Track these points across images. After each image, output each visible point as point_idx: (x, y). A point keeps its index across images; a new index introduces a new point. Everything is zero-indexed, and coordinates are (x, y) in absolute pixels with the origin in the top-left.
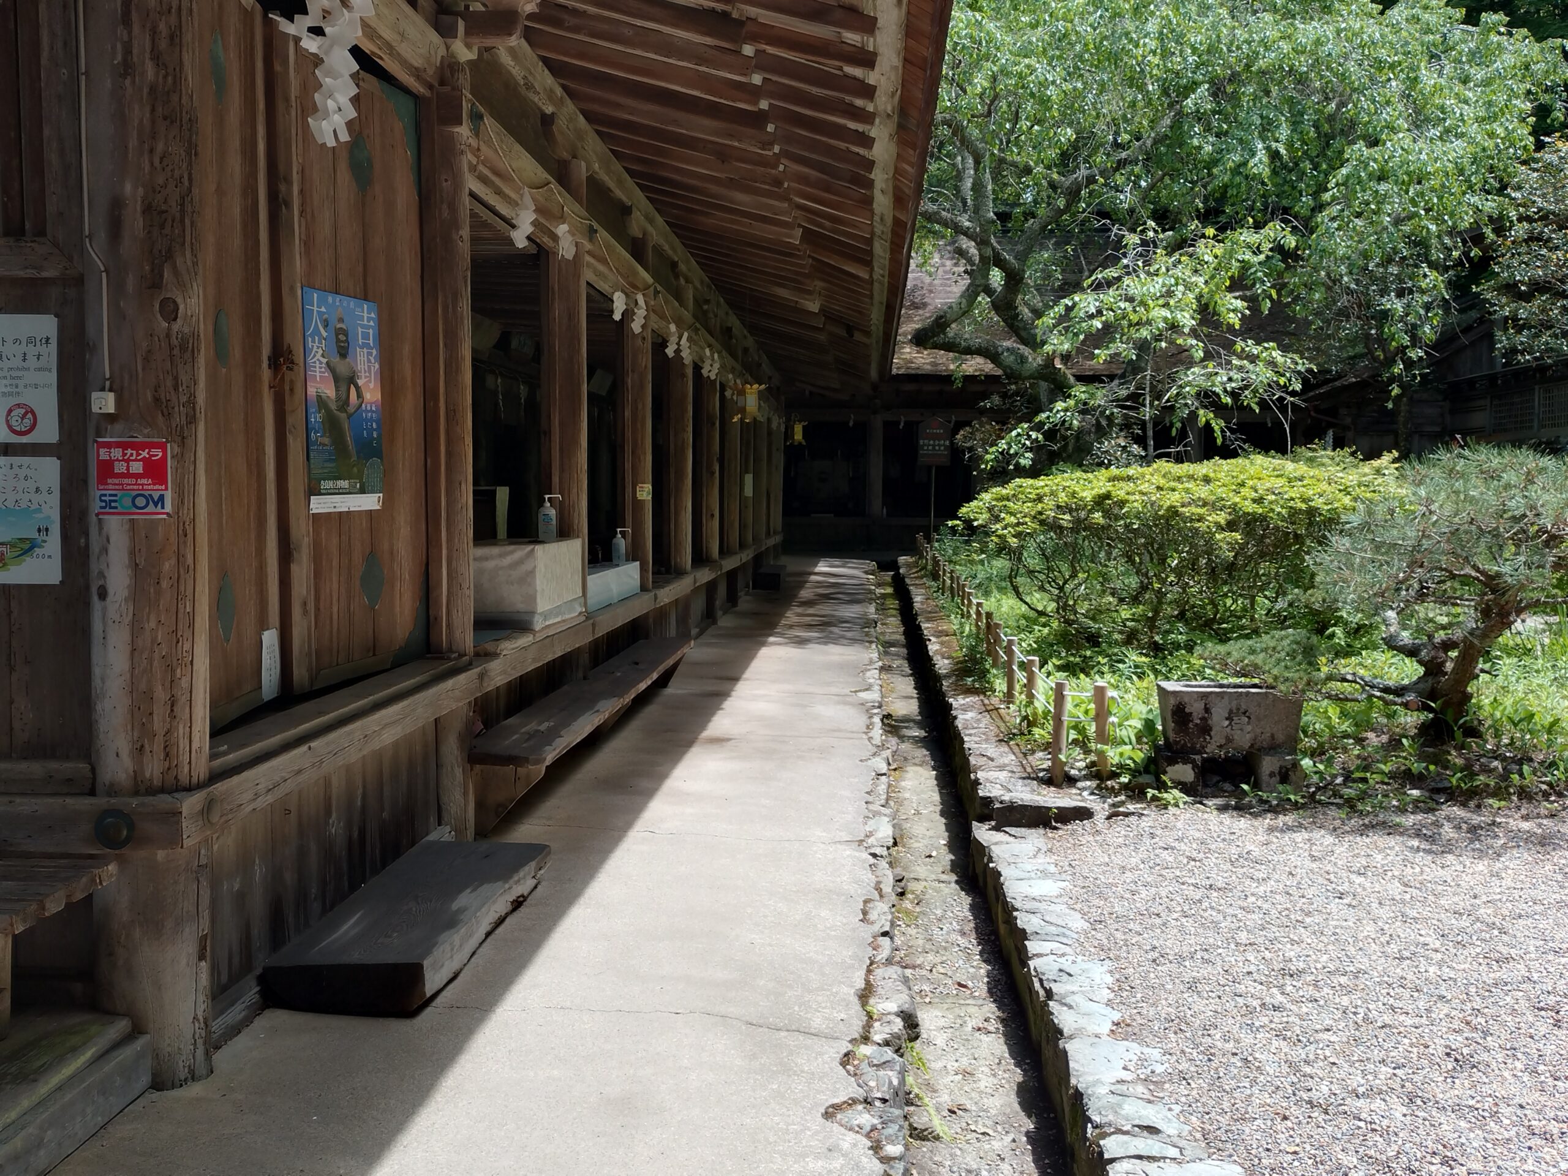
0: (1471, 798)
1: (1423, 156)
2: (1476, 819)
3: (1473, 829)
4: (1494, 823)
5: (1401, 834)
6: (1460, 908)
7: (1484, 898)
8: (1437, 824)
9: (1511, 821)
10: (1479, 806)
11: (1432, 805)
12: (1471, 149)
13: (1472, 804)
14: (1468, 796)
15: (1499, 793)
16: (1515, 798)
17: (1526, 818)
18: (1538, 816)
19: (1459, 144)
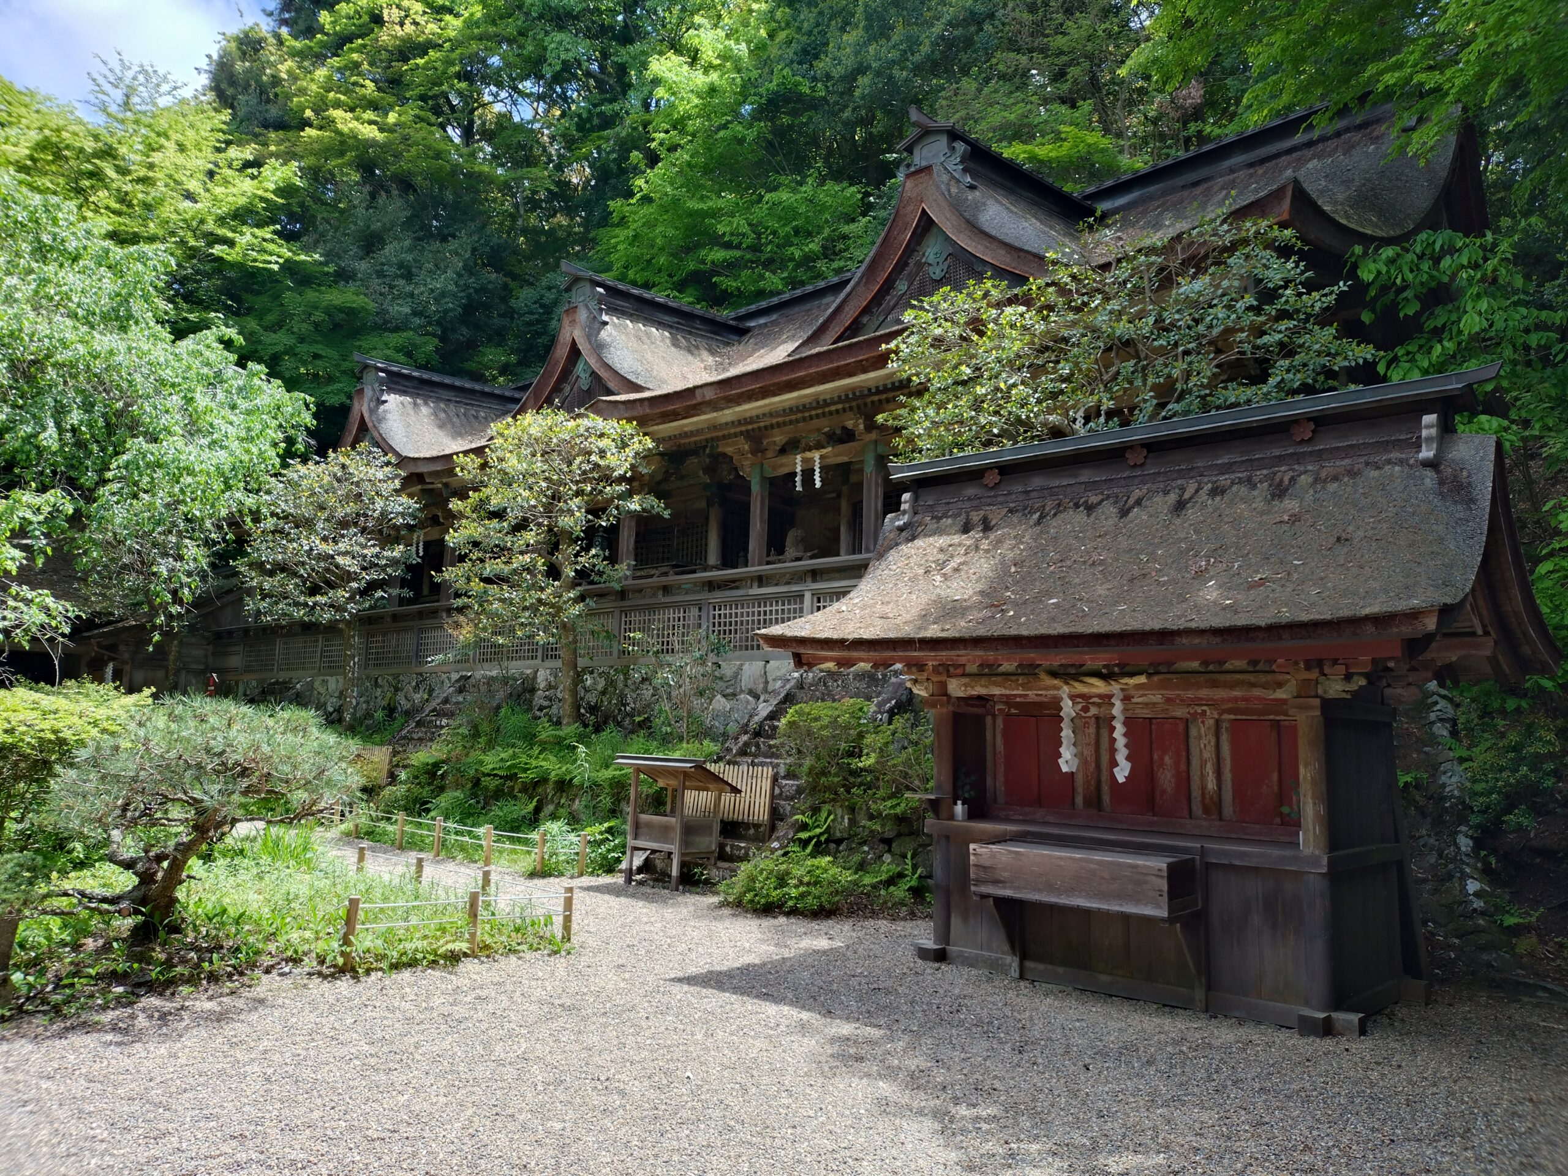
0: (168, 987)
1: (192, 458)
2: (168, 1006)
3: (163, 1016)
4: (182, 1008)
5: (99, 1031)
6: (134, 1094)
7: (158, 1080)
8: (133, 1017)
9: (198, 1003)
10: (173, 994)
11: (133, 998)
12: (232, 459)
13: (168, 993)
14: (164, 987)
15: (192, 980)
16: (204, 982)
17: (210, 999)
18: (221, 995)
19: (222, 454)
